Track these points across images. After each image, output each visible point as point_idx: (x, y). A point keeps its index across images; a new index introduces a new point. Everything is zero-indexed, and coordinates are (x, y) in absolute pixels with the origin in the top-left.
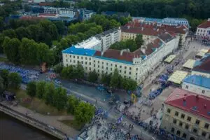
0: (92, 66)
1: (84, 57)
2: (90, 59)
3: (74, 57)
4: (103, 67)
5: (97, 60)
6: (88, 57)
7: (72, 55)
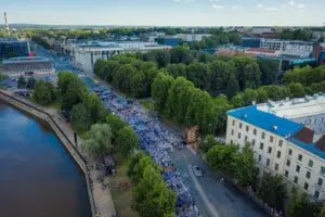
0: (281, 161)
1: (268, 134)
2: (281, 143)
3: (247, 129)
4: (308, 175)
5: (297, 150)
6: (278, 138)
7: (245, 124)
